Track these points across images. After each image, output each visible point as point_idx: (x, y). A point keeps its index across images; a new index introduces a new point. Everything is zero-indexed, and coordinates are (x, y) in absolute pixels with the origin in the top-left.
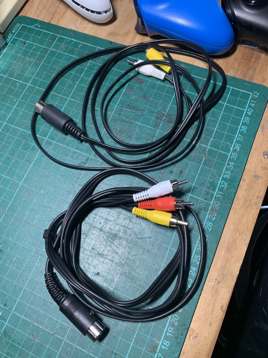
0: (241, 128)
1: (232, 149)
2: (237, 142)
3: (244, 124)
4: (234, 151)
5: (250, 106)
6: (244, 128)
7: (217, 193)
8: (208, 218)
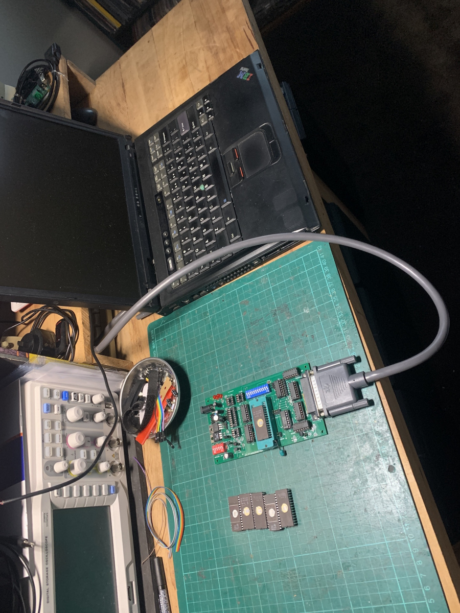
0: (327, 278)
1: (331, 296)
2: (331, 288)
3: (326, 274)
4: (333, 295)
5: (322, 259)
6: (329, 276)
7: (344, 331)
8: (350, 351)
